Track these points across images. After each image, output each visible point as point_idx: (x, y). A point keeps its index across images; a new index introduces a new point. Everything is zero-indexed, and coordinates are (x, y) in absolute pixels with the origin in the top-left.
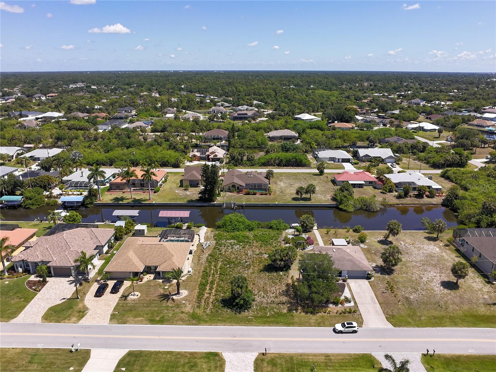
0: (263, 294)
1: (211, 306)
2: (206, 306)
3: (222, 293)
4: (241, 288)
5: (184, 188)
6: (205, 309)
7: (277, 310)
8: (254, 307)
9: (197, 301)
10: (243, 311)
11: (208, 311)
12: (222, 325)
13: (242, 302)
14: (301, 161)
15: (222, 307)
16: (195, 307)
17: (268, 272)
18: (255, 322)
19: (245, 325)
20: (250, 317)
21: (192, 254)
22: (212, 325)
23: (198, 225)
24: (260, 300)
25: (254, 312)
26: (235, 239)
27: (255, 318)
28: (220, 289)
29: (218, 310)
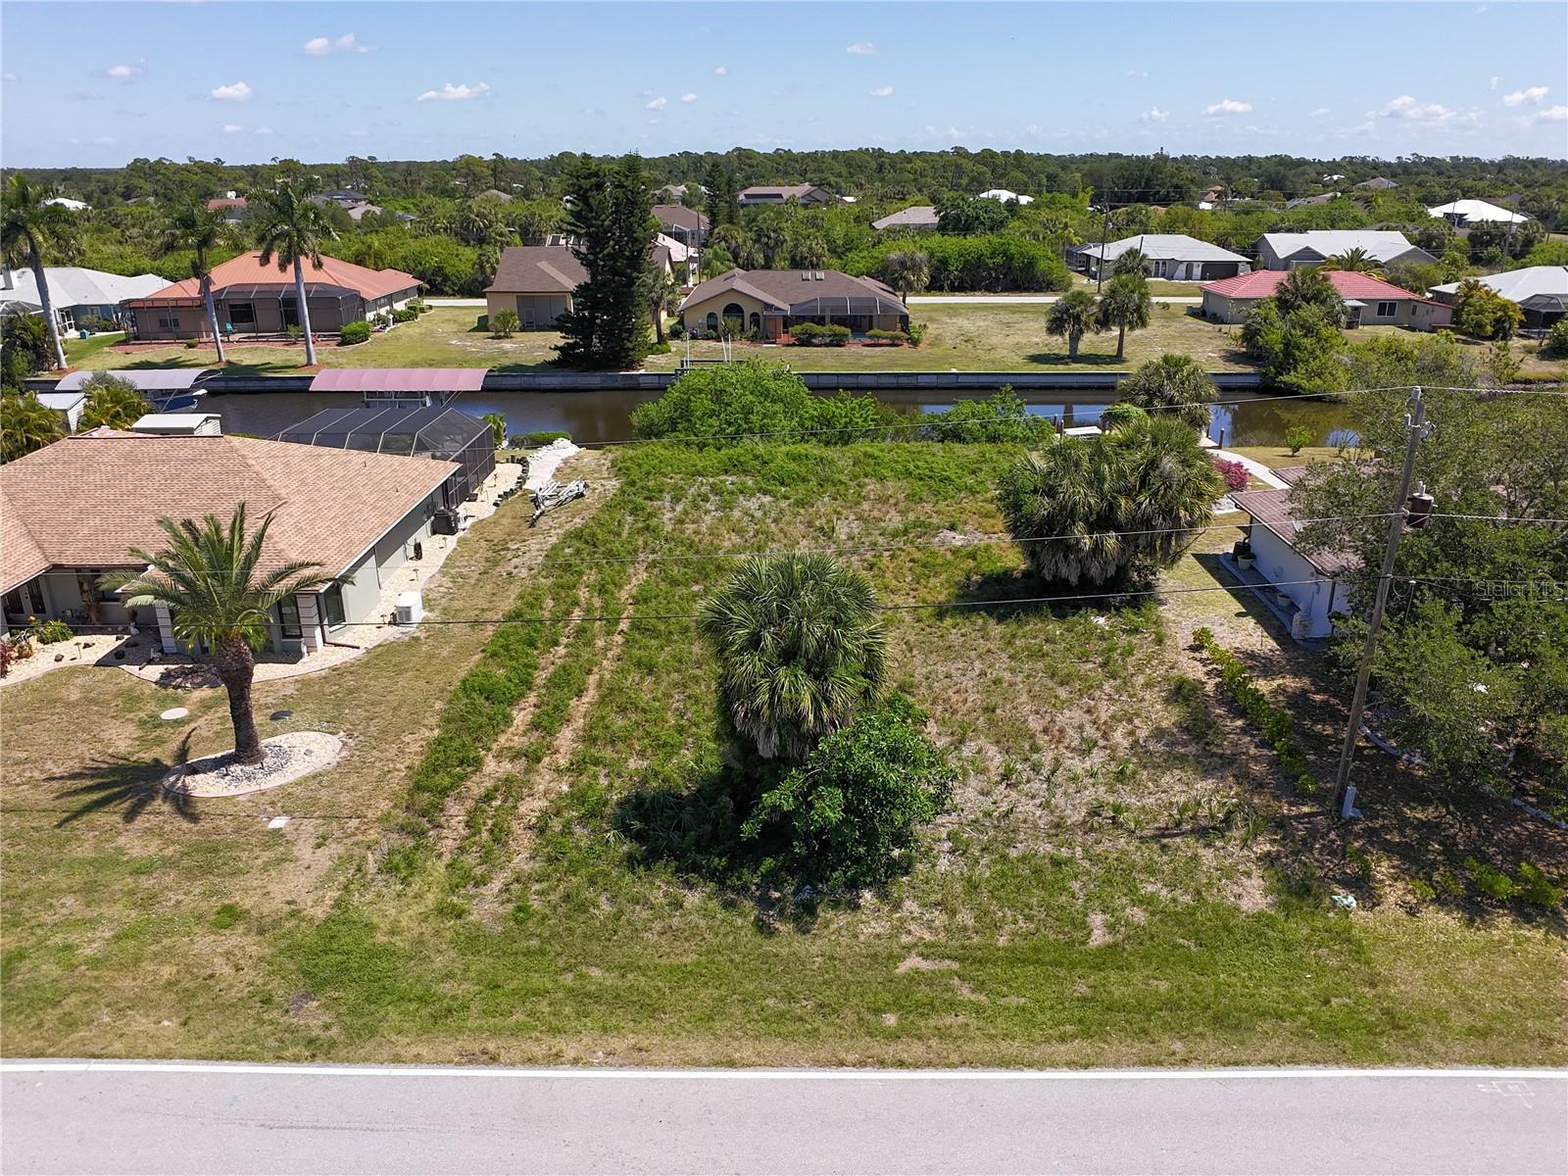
0: (996, 760)
1: (521, 857)
2: (470, 860)
3: (642, 754)
4: (819, 668)
5: (493, 334)
6: (462, 879)
7: (1172, 887)
8: (943, 864)
9: (401, 817)
10: (836, 905)
11: (486, 907)
12: (611, 1059)
13: (830, 807)
14: (1031, 264)
15: (631, 862)
16: (371, 866)
17: (1000, 620)
18: (978, 1010)
19: (878, 1048)
20: (913, 962)
21: (452, 531)
22: (493, 1060)
23: (536, 433)
24: (987, 803)
25: (953, 913)
26: (745, 472)
27: (972, 970)
28: (619, 723)
29: (590, 894)
